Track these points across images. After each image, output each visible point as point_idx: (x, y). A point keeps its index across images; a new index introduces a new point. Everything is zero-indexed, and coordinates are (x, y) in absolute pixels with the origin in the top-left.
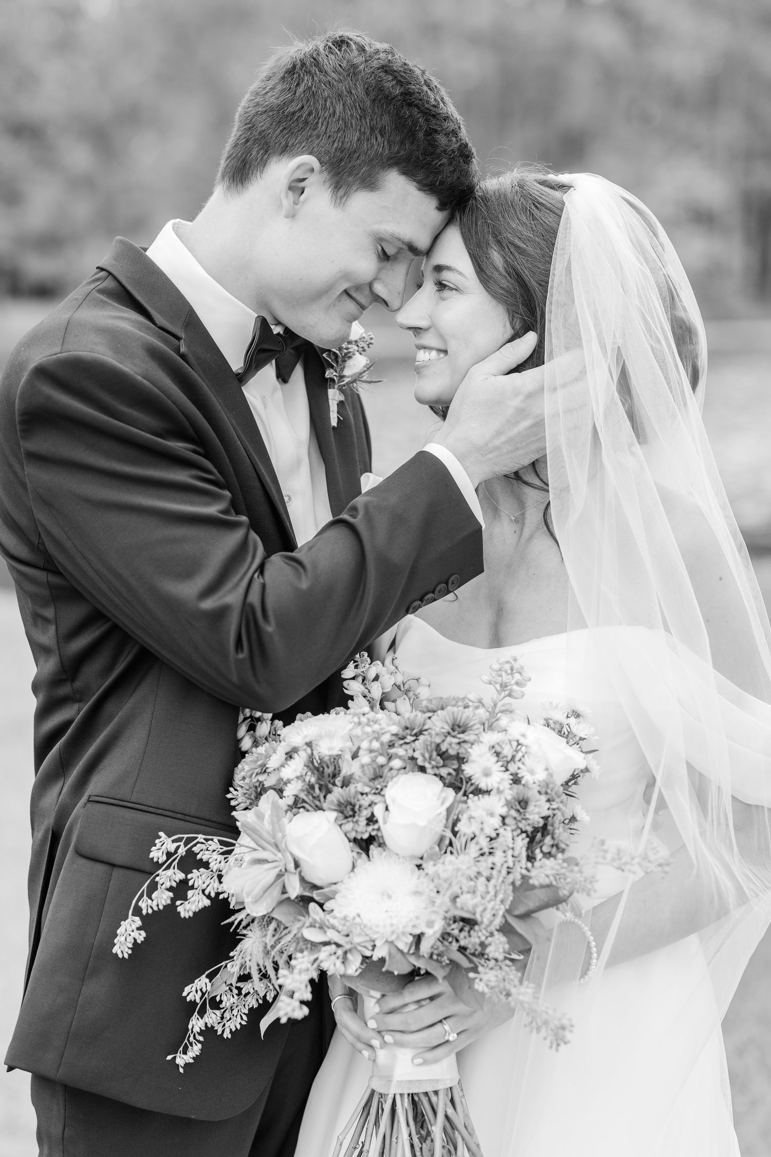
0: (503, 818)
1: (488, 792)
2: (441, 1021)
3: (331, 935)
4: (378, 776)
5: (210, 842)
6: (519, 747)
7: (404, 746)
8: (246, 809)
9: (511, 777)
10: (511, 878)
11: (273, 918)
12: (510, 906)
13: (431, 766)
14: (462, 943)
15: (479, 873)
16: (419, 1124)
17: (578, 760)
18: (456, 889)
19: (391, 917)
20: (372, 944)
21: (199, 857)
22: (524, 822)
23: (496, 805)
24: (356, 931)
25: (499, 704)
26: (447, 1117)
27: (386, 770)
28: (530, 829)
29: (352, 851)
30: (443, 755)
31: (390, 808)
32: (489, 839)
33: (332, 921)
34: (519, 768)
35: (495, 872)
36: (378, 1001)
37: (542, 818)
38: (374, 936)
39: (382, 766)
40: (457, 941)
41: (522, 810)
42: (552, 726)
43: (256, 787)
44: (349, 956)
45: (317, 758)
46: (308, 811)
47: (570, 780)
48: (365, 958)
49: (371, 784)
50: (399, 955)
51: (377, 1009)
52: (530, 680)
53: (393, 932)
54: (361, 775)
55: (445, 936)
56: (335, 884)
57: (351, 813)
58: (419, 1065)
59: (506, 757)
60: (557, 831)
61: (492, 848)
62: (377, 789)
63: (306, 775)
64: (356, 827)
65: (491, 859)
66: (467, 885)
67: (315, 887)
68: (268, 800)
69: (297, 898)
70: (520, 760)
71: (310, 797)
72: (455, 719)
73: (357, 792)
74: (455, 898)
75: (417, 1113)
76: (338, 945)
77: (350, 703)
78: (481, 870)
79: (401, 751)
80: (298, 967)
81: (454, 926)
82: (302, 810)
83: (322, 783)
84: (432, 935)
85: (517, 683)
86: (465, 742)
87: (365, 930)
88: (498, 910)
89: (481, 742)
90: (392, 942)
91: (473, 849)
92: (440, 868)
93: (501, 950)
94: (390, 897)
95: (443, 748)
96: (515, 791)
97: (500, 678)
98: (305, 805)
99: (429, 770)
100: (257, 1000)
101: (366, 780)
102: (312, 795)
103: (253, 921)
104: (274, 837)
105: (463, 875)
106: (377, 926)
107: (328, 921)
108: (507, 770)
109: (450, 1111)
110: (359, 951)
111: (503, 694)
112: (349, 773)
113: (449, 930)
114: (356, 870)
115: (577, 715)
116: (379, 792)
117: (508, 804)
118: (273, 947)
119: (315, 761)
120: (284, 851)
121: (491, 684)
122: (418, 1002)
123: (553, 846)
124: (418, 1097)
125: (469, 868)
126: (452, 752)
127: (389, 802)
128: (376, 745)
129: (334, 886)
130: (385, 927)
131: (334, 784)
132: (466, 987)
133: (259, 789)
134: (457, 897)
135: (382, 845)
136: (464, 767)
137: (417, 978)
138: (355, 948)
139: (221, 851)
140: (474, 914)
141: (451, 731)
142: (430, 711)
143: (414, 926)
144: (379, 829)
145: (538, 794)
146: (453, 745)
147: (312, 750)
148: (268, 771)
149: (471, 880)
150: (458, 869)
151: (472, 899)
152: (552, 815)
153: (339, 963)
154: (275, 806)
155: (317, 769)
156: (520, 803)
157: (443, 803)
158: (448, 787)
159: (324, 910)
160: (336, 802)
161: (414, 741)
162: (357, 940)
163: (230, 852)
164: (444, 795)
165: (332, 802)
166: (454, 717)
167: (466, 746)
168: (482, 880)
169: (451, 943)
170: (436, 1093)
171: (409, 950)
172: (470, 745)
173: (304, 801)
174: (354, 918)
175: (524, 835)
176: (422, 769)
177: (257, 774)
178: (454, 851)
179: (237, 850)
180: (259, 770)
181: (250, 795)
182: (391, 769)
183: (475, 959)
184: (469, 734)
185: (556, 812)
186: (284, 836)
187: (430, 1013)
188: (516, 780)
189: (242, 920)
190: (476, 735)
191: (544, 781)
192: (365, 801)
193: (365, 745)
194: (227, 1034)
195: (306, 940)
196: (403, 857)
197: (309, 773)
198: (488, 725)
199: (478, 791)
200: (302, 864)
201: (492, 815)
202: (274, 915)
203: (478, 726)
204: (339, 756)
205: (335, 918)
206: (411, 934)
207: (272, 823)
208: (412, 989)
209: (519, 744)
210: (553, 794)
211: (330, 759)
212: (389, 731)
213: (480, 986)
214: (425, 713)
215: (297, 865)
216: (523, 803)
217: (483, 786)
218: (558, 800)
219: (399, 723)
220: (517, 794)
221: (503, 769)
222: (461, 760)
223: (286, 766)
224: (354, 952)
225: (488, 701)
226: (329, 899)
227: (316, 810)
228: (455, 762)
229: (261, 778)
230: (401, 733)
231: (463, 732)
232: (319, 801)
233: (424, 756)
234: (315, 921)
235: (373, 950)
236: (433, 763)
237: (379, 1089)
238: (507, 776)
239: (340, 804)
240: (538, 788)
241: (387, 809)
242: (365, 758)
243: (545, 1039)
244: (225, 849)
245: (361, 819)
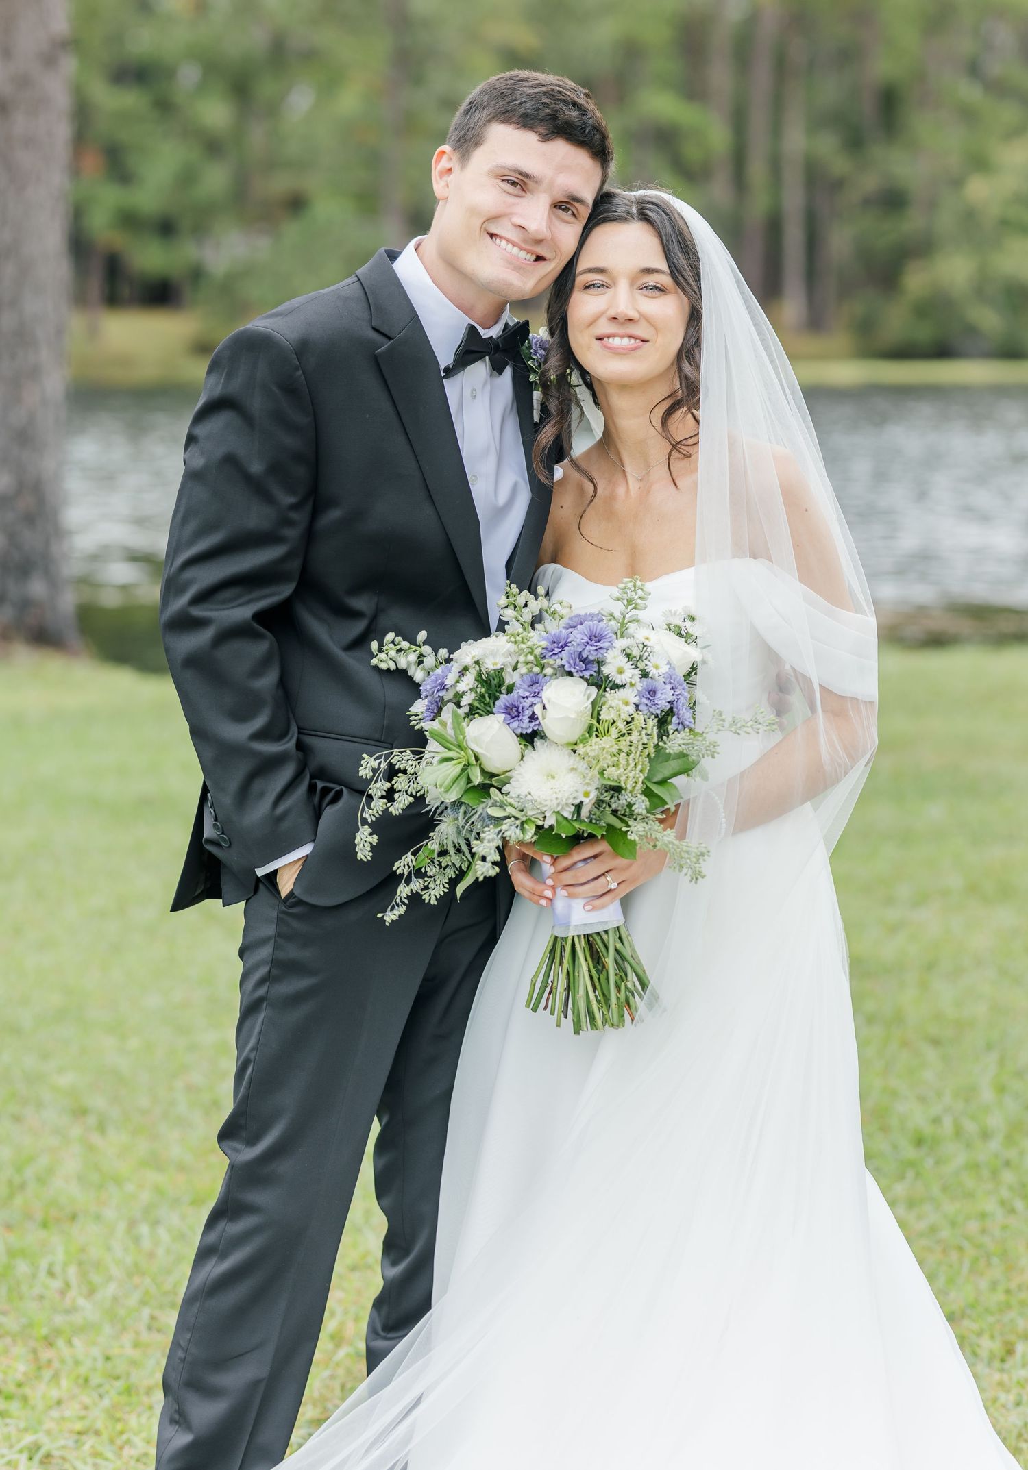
0: (637, 706)
1: (623, 686)
2: (603, 874)
3: (510, 810)
4: (535, 682)
5: (403, 754)
6: (645, 648)
7: (553, 657)
8: (433, 720)
9: (640, 672)
10: (646, 751)
11: (462, 803)
12: (648, 774)
13: (576, 670)
14: (614, 806)
15: (620, 750)
16: (596, 961)
17: (693, 654)
18: (603, 764)
19: (556, 793)
20: (543, 815)
21: (397, 767)
22: (654, 707)
23: (630, 695)
24: (529, 806)
25: (628, 616)
26: (617, 950)
27: (541, 676)
28: (659, 712)
29: (520, 744)
30: (584, 661)
31: (546, 706)
32: (625, 723)
33: (509, 800)
34: (646, 665)
35: (633, 748)
36: (553, 864)
37: (669, 702)
38: (544, 809)
39: (537, 674)
40: (610, 806)
41: (651, 698)
42: (673, 629)
43: (437, 702)
44: (525, 826)
45: (485, 673)
46: (481, 715)
47: (690, 672)
48: (539, 828)
49: (530, 689)
50: (565, 822)
51: (552, 870)
52: (650, 594)
53: (558, 804)
54: (522, 683)
55: (599, 803)
56: (509, 771)
57: (516, 714)
58: (589, 911)
59: (635, 657)
60: (681, 712)
61: (630, 730)
62: (535, 692)
63: (477, 687)
64: (521, 725)
65: (628, 738)
66: (611, 760)
67: (493, 775)
68: (448, 711)
69: (479, 784)
70: (646, 659)
71: (482, 704)
72: (591, 632)
73: (519, 697)
74: (602, 773)
75: (593, 952)
76: (517, 818)
77: (507, 627)
78: (622, 747)
79: (551, 661)
80: (487, 838)
81: (606, 794)
82: (476, 716)
83: (490, 692)
84: (588, 802)
85: (640, 598)
86: (601, 648)
87: (536, 804)
88: (638, 778)
89: (615, 648)
90: (558, 812)
91: (614, 732)
92: (588, 748)
93: (644, 807)
94: (554, 778)
95: (585, 656)
96: (645, 683)
97: (625, 595)
98: (478, 711)
99: (575, 674)
100: (455, 872)
101: (526, 686)
102: (483, 703)
103: (446, 808)
104: (457, 738)
105: (607, 752)
106: (546, 801)
107: (506, 800)
108: (637, 667)
109: (619, 945)
110: (533, 822)
111: (630, 608)
112: (511, 683)
113: (602, 798)
114: (524, 759)
115: (692, 619)
116: (537, 695)
117: (640, 694)
118: (463, 827)
119: (483, 676)
120: (466, 749)
121: (619, 600)
122: (585, 860)
123: (679, 724)
124: (593, 938)
125: (612, 746)
126: (591, 658)
127: (545, 702)
128: (530, 658)
129: (508, 773)
130: (551, 801)
131: (501, 693)
132: (621, 844)
133: (439, 704)
134: (604, 770)
135: (543, 737)
136: (602, 668)
137: (582, 841)
138: (530, 819)
139: (414, 759)
140: (619, 782)
141: (589, 641)
142: (572, 627)
143: (575, 798)
144: (539, 724)
145: (663, 684)
146: (592, 652)
147: (480, 667)
148: (446, 687)
149: (615, 755)
150: (604, 749)
151: (616, 771)
152: (676, 700)
153: (518, 831)
154: (455, 715)
155: (486, 682)
156: (649, 692)
157: (588, 699)
158: (591, 685)
159: (502, 794)
160: (503, 707)
161: (561, 652)
162: (530, 813)
163: (421, 758)
164: (588, 692)
165: (500, 706)
166: (590, 630)
167: (602, 651)
168: (623, 755)
169: (604, 808)
170: (606, 932)
171: (573, 817)
172: (605, 651)
173: (478, 708)
174: (526, 796)
175: (653, 716)
176: (570, 674)
177: (438, 691)
178: (600, 735)
179: (426, 756)
180: (438, 688)
181: (433, 710)
182: (545, 676)
183: (626, 819)
184: (604, 642)
185: (680, 696)
186: (464, 738)
187: (594, 869)
188: (645, 675)
189: (437, 808)
190: (610, 642)
191: (667, 673)
192: (526, 703)
193: (522, 659)
194: (433, 902)
195: (491, 817)
196: (561, 745)
197: (480, 686)
198: (622, 633)
199: (616, 687)
200: (482, 759)
201: (627, 704)
202: (463, 800)
203: (611, 634)
204: (502, 669)
205: (512, 798)
206: (573, 804)
207: (454, 728)
208: (579, 850)
209: (644, 646)
210: (676, 683)
211: (495, 673)
212: (540, 646)
213: (631, 837)
214: (568, 629)
215: (477, 759)
216: (652, 692)
217: (618, 682)
218: (680, 687)
219: (547, 639)
220: (647, 685)
221: (633, 666)
222: (600, 663)
223: (460, 682)
224: (529, 822)
225: (617, 615)
226: (505, 784)
227: (488, 715)
228: (596, 665)
229: (441, 694)
230: (550, 647)
231: (599, 641)
232: (490, 707)
233: (570, 664)
234: (496, 802)
235: (544, 821)
236: (577, 667)
237: (560, 935)
238: (637, 672)
239: (506, 708)
240: (664, 680)
241: (544, 708)
242: (523, 669)
243: (686, 875)
244: (417, 757)
245: (524, 718)
